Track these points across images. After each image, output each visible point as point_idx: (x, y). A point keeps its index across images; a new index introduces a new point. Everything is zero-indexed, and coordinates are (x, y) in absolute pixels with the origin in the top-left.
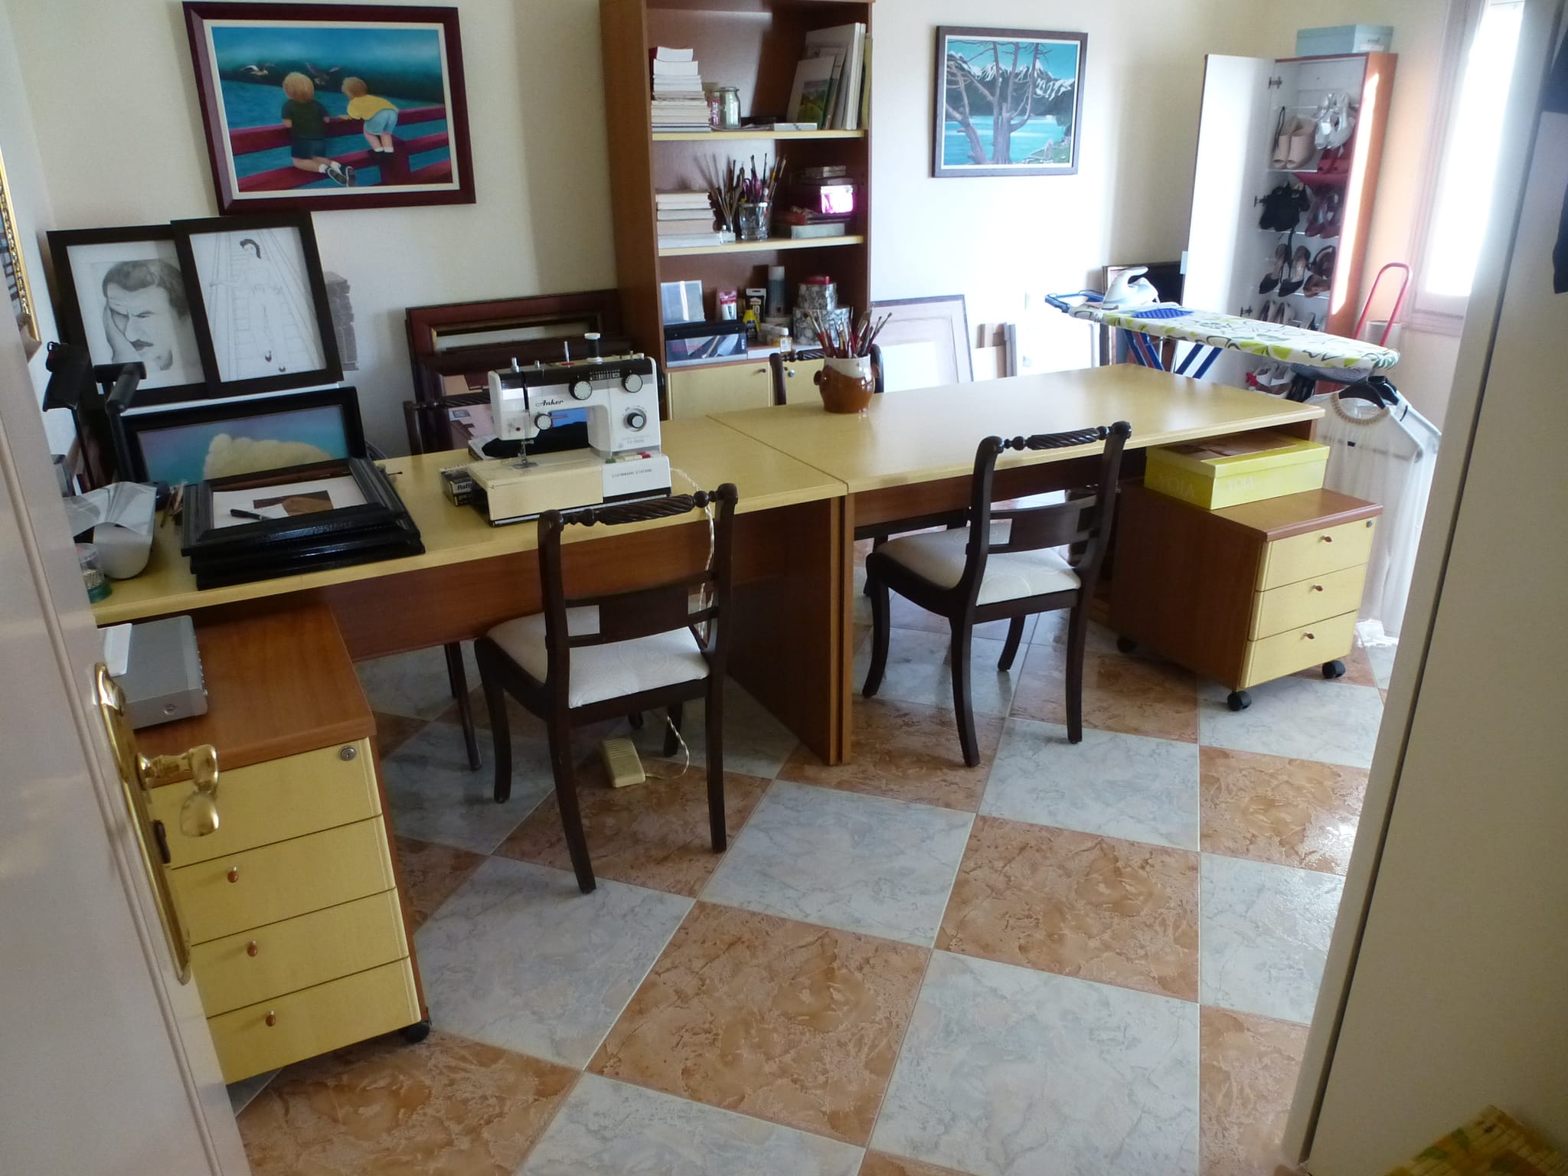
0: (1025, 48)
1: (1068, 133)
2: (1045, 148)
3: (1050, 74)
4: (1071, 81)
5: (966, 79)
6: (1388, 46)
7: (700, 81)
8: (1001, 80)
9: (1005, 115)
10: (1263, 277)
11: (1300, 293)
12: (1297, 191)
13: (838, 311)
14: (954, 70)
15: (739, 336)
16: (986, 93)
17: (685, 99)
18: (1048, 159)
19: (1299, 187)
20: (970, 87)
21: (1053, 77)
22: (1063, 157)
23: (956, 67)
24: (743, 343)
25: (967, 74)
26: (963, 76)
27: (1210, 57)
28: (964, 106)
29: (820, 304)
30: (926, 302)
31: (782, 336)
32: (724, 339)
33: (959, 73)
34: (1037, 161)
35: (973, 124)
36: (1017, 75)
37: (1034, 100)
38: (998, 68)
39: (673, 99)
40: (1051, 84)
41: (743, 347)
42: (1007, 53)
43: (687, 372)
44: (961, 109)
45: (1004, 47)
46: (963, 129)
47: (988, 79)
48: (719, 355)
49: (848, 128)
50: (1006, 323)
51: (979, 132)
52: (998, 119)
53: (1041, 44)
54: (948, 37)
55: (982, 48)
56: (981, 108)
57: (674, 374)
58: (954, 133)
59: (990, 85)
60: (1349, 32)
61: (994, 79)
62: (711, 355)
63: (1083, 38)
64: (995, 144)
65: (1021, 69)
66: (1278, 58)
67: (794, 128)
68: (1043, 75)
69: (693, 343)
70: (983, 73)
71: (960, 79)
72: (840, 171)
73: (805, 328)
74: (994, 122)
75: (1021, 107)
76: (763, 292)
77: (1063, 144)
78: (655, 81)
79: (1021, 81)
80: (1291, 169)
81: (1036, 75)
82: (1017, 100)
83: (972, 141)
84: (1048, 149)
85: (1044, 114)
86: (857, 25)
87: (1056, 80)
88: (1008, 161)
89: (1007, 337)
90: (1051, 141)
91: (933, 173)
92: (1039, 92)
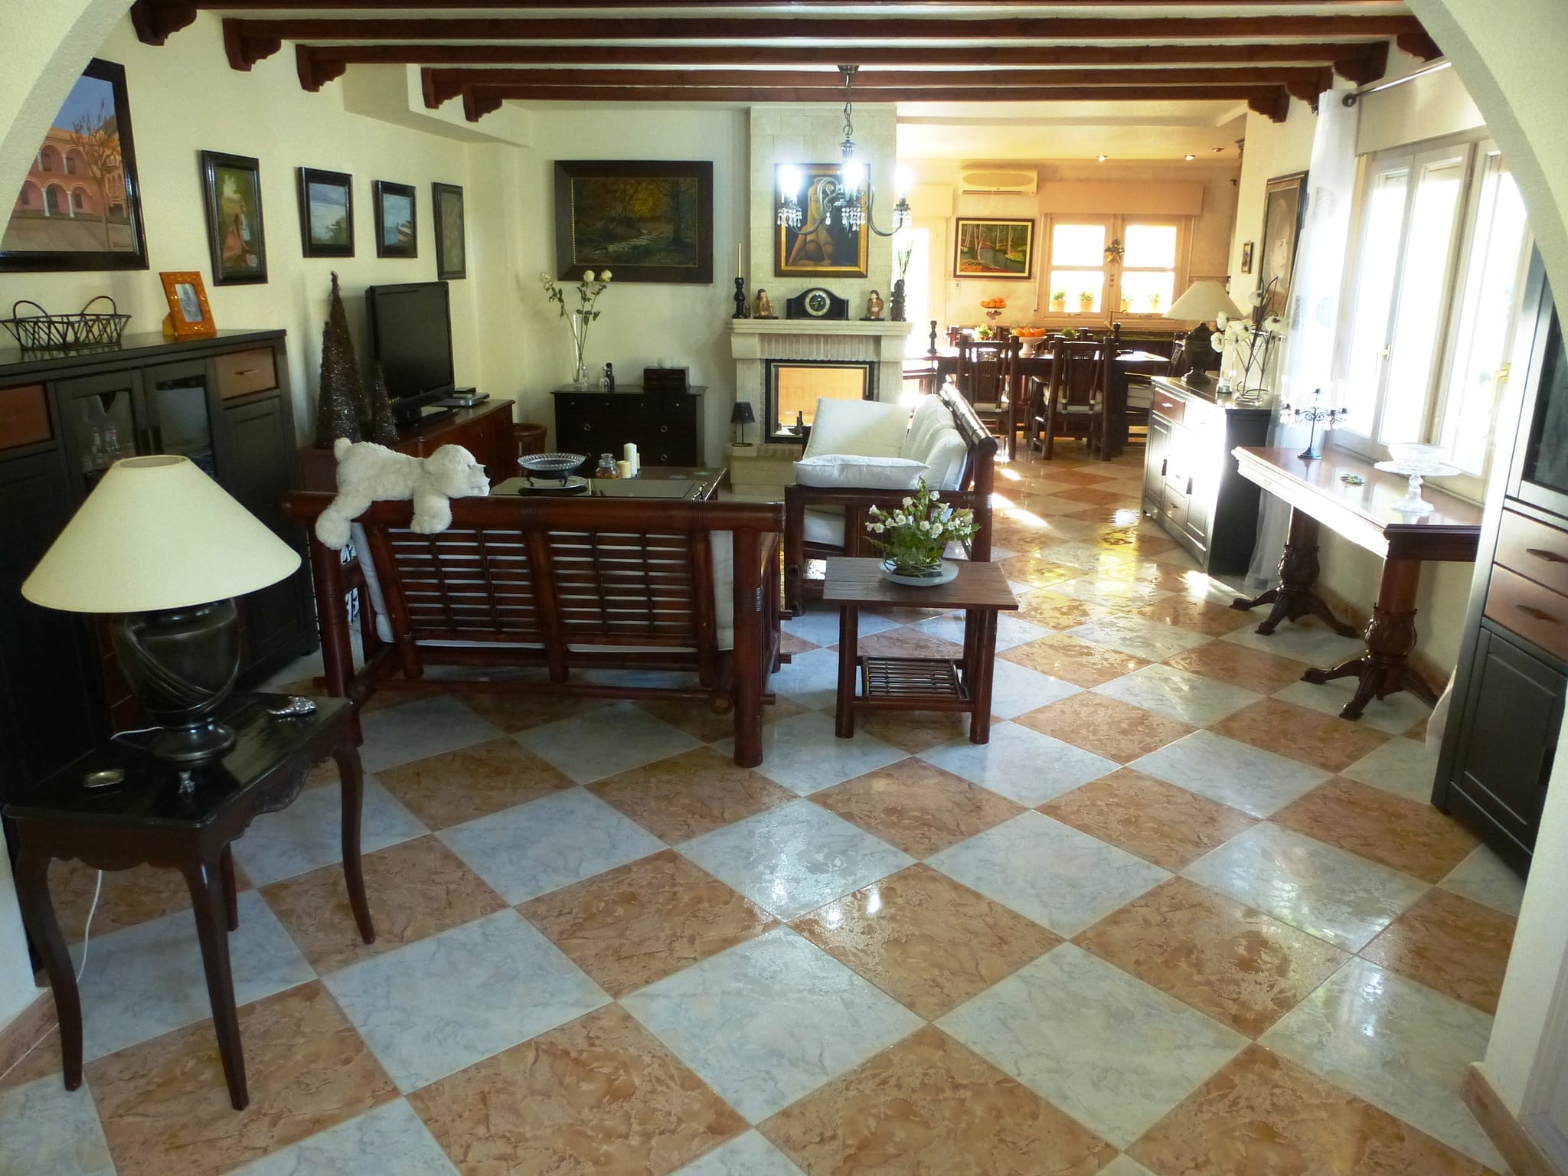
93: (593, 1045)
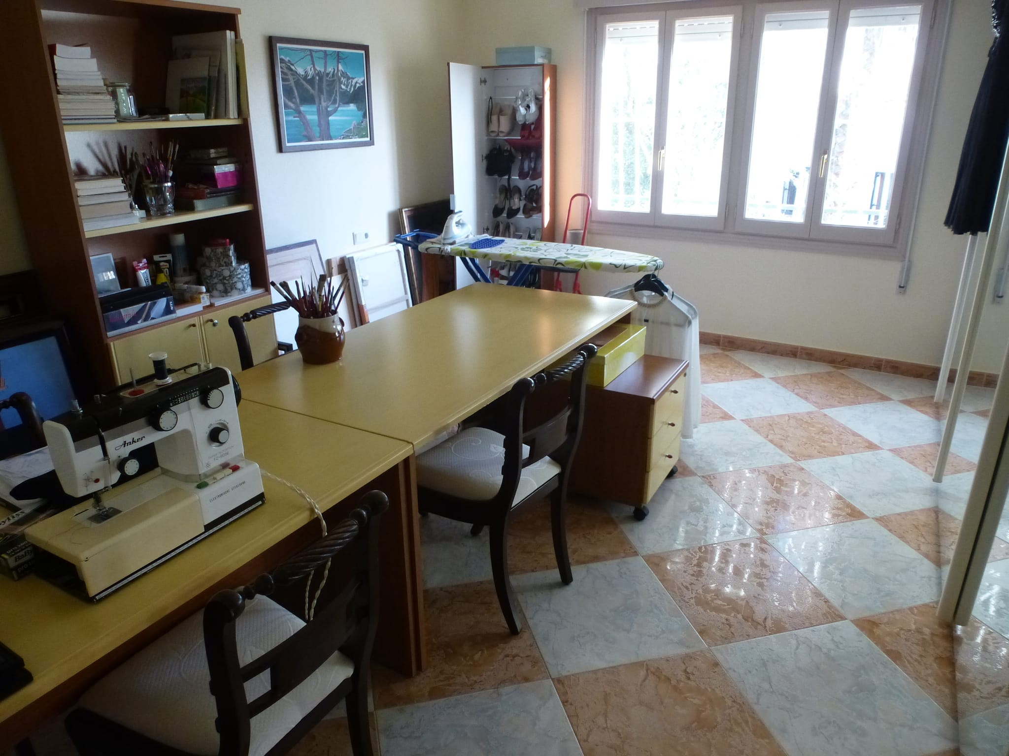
0: (331, 55)
1: (365, 116)
2: (352, 127)
3: (348, 73)
4: (362, 79)
5: (295, 77)
6: (550, 61)
7: (101, 77)
8: (317, 78)
9: (324, 104)
10: (494, 207)
11: (520, 216)
12: (507, 151)
13: (243, 267)
14: (286, 70)
15: (167, 299)
16: (309, 88)
17: (89, 93)
18: (354, 136)
19: (507, 148)
20: (297, 83)
21: (351, 77)
22: (364, 134)
23: (287, 68)
24: (171, 305)
25: (295, 73)
26: (292, 75)
27: (451, 64)
28: (295, 98)
29: (225, 262)
30: (291, 249)
31: (202, 293)
32: (155, 303)
33: (289, 73)
34: (348, 137)
35: (304, 111)
36: (328, 74)
37: (340, 93)
38: (315, 69)
39: (78, 93)
40: (350, 81)
41: (172, 308)
42: (319, 58)
43: (127, 338)
44: (294, 100)
45: (318, 53)
46: (297, 115)
47: (309, 77)
48: (153, 318)
49: (232, 117)
50: (345, 257)
51: (309, 117)
52: (319, 106)
53: (341, 52)
54: (279, 45)
55: (302, 54)
56: (308, 99)
57: (116, 342)
58: (291, 118)
59: (311, 82)
60: (531, 50)
61: (313, 78)
62: (146, 320)
63: (366, 48)
64: (320, 125)
65: (330, 70)
66: (483, 66)
67: (185, 118)
68: (344, 75)
69: (128, 312)
70: (305, 72)
71: (290, 77)
72: (223, 152)
73: (216, 283)
74: (317, 109)
75: (333, 98)
76: (169, 257)
77: (363, 124)
78: (58, 76)
79: (331, 79)
80: (502, 137)
81: (340, 75)
82: (330, 93)
83: (304, 123)
84: (354, 128)
85: (348, 103)
86: (228, 32)
87: (353, 78)
88: (330, 138)
89: (347, 267)
90: (355, 122)
91: (280, 149)
92: (343, 87)
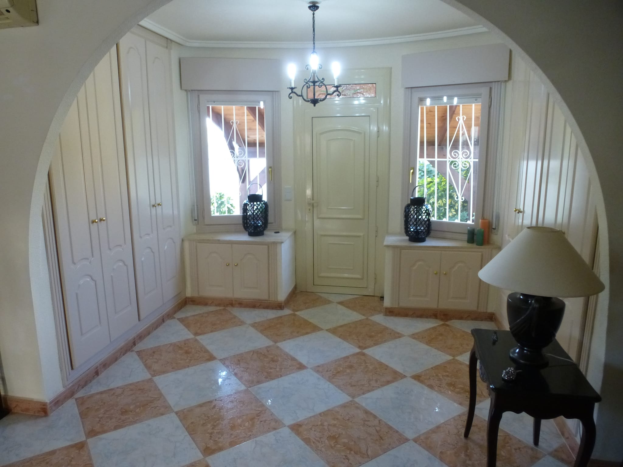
93: (346, 456)
